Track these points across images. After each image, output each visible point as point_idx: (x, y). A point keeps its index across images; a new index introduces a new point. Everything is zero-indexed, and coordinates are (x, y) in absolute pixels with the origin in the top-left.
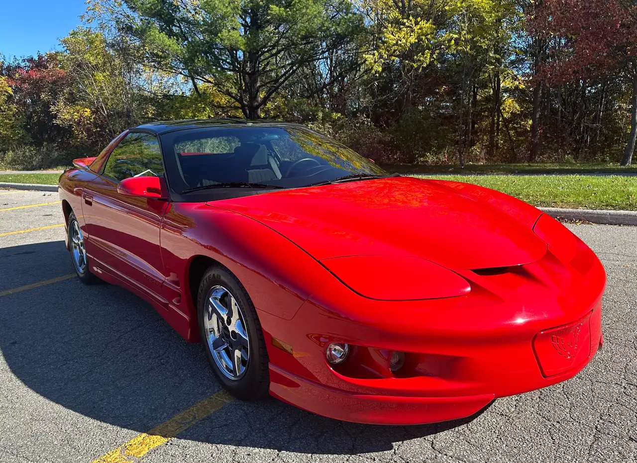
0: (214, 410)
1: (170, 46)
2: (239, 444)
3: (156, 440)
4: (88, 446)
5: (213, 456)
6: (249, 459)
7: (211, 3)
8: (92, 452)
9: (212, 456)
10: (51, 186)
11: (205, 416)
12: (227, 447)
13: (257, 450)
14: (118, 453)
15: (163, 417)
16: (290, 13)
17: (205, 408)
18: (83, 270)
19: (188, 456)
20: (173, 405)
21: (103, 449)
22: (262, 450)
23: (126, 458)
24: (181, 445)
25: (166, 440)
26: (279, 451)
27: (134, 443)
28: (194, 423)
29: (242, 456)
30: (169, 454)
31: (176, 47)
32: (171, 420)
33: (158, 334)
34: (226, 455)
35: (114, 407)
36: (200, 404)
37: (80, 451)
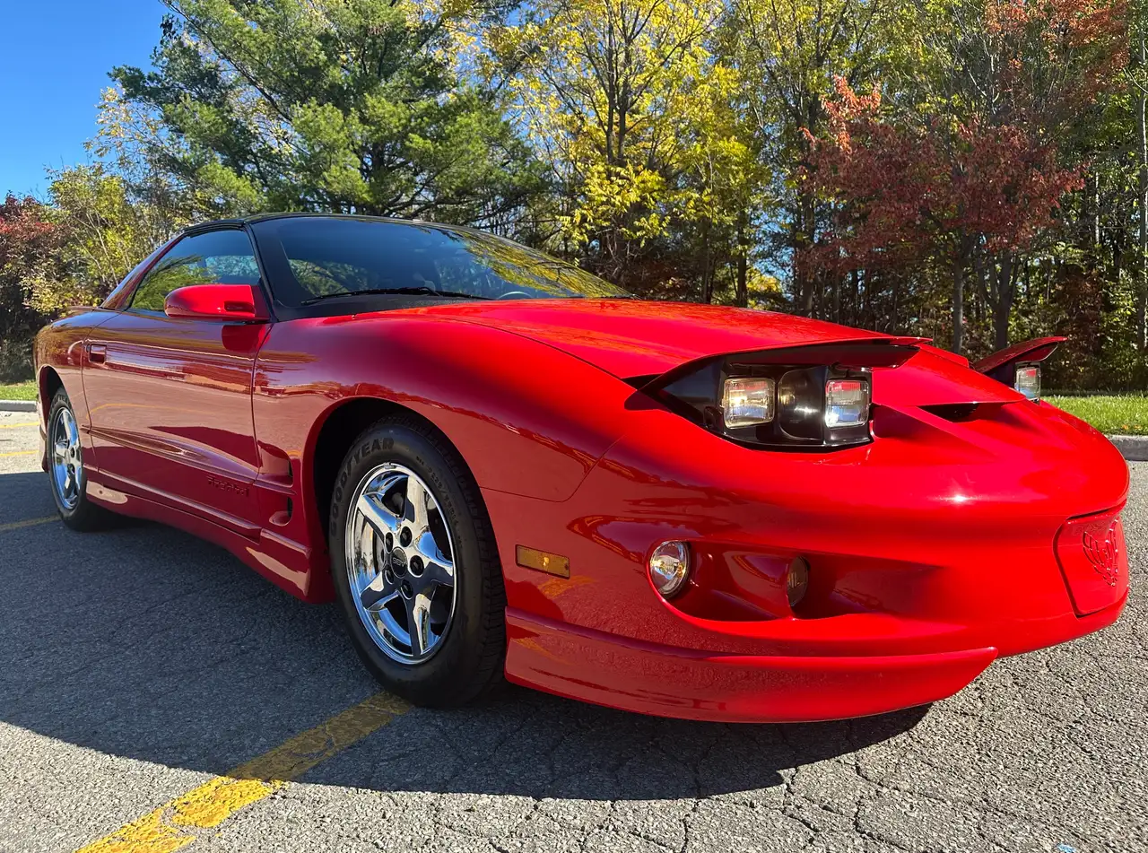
0: (370, 729)
1: (238, 189)
2: (442, 788)
3: (247, 790)
4: (80, 809)
5: (388, 816)
6: (472, 819)
7: (312, 124)
8: (91, 823)
9: (384, 817)
10: (11, 402)
11: (353, 740)
12: (416, 798)
13: (485, 799)
14: (157, 821)
15: (258, 745)
16: (440, 147)
17: (350, 725)
18: (71, 503)
19: (328, 820)
20: (277, 722)
21: (120, 814)
22: (498, 799)
23: (176, 831)
24: (307, 798)
25: (272, 790)
26: (538, 798)
27: (196, 798)
28: (330, 754)
29: (455, 814)
30: (282, 819)
31: (248, 192)
32: (277, 750)
33: (230, 604)
34: (416, 813)
35: (142, 731)
36: (337, 719)
37: (60, 821)
